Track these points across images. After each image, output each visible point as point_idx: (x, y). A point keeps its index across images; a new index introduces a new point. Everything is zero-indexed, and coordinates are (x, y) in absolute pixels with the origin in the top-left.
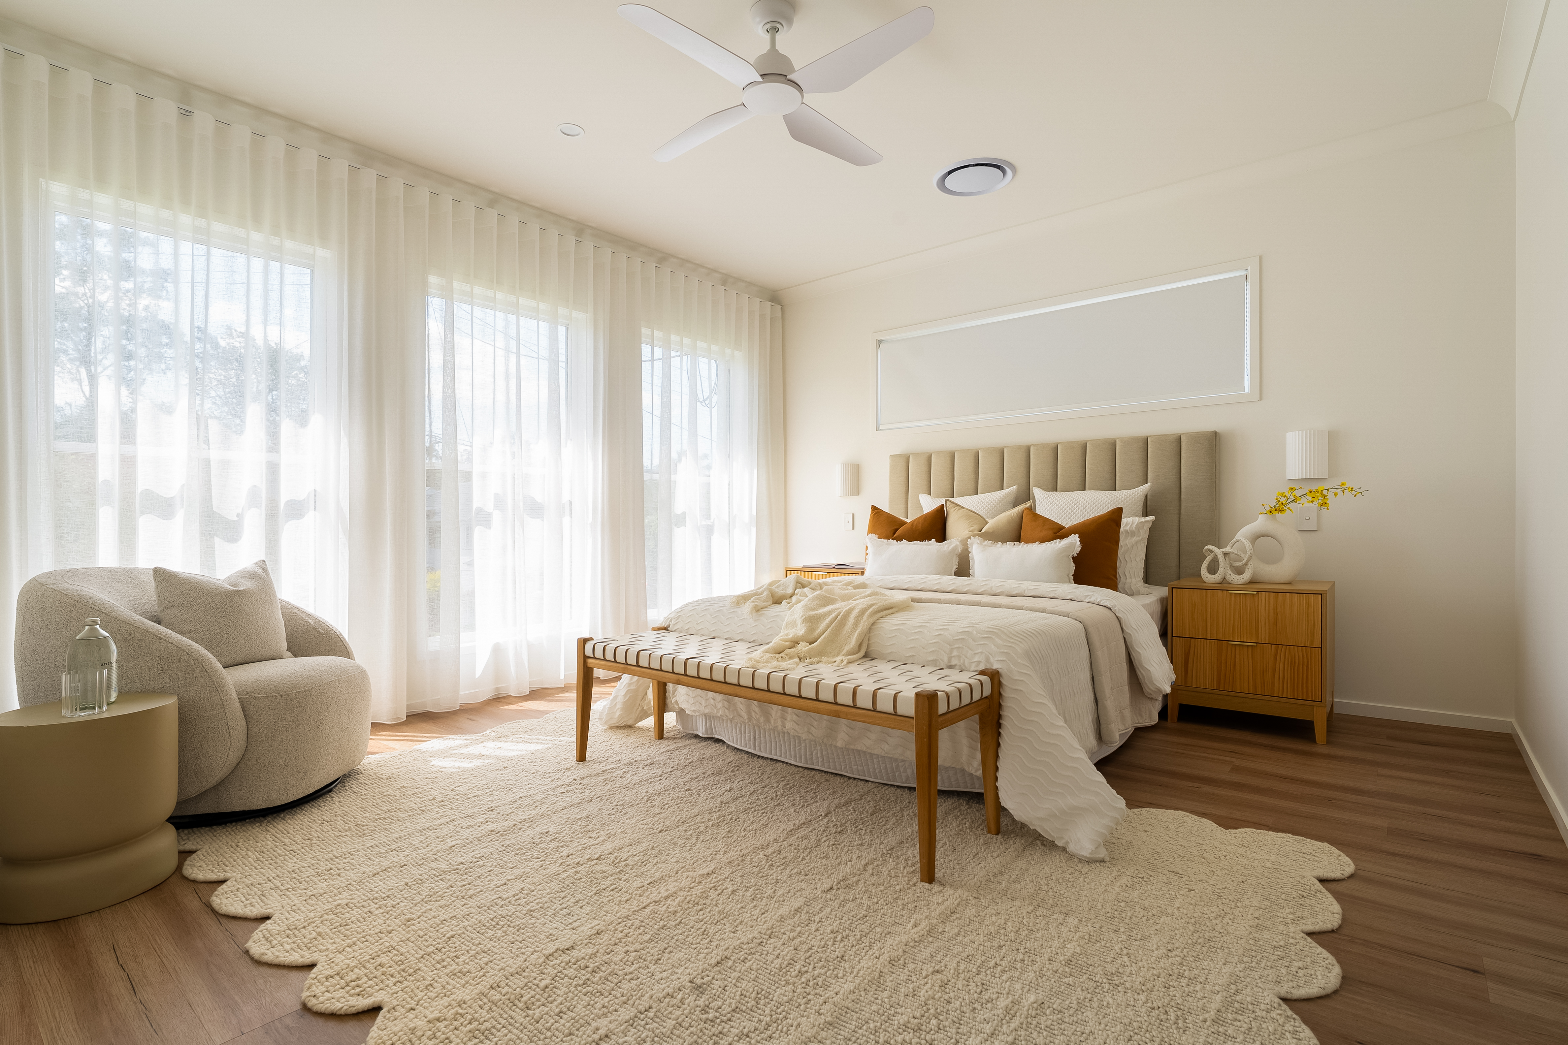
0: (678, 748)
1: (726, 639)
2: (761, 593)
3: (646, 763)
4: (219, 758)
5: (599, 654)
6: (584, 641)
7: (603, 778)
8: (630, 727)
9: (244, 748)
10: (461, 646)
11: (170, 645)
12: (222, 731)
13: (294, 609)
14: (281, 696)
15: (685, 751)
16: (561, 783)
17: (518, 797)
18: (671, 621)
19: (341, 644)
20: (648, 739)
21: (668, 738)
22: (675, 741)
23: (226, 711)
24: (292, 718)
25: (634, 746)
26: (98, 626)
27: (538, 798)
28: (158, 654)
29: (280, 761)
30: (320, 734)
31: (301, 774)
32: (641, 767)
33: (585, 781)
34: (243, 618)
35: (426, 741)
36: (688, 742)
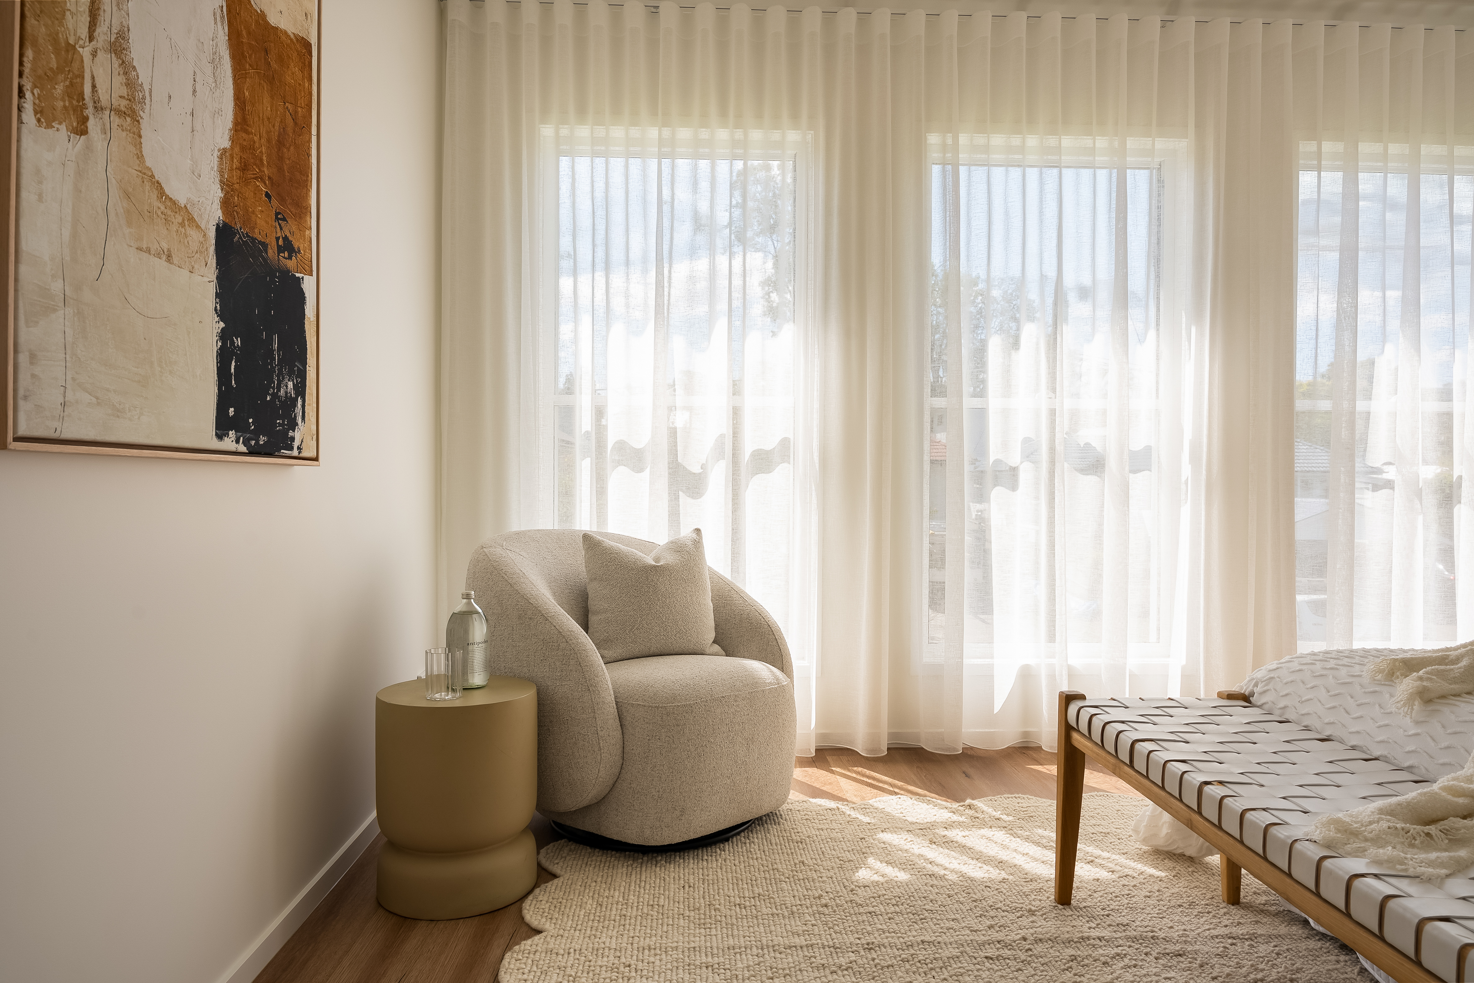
0: (1252, 937)
1: (1353, 748)
2: (1458, 660)
3: (1171, 948)
4: (590, 772)
5: (1083, 726)
6: (1068, 699)
7: (1073, 952)
8: (1191, 859)
9: (619, 764)
10: (966, 661)
11: (553, 628)
12: (592, 740)
13: (733, 592)
14: (658, 707)
15: (1263, 949)
16: (1000, 936)
17: (919, 939)
18: (1256, 685)
19: (775, 643)
20: (1209, 896)
21: (1249, 907)
22: (1259, 918)
23: (597, 716)
24: (667, 739)
25: (1172, 903)
26: (472, 600)
27: (946, 953)
28: (542, 637)
29: (653, 790)
30: (702, 765)
31: (678, 813)
32: (1154, 954)
33: (1039, 949)
34: (659, 600)
35: (896, 794)
36: (1283, 929)
